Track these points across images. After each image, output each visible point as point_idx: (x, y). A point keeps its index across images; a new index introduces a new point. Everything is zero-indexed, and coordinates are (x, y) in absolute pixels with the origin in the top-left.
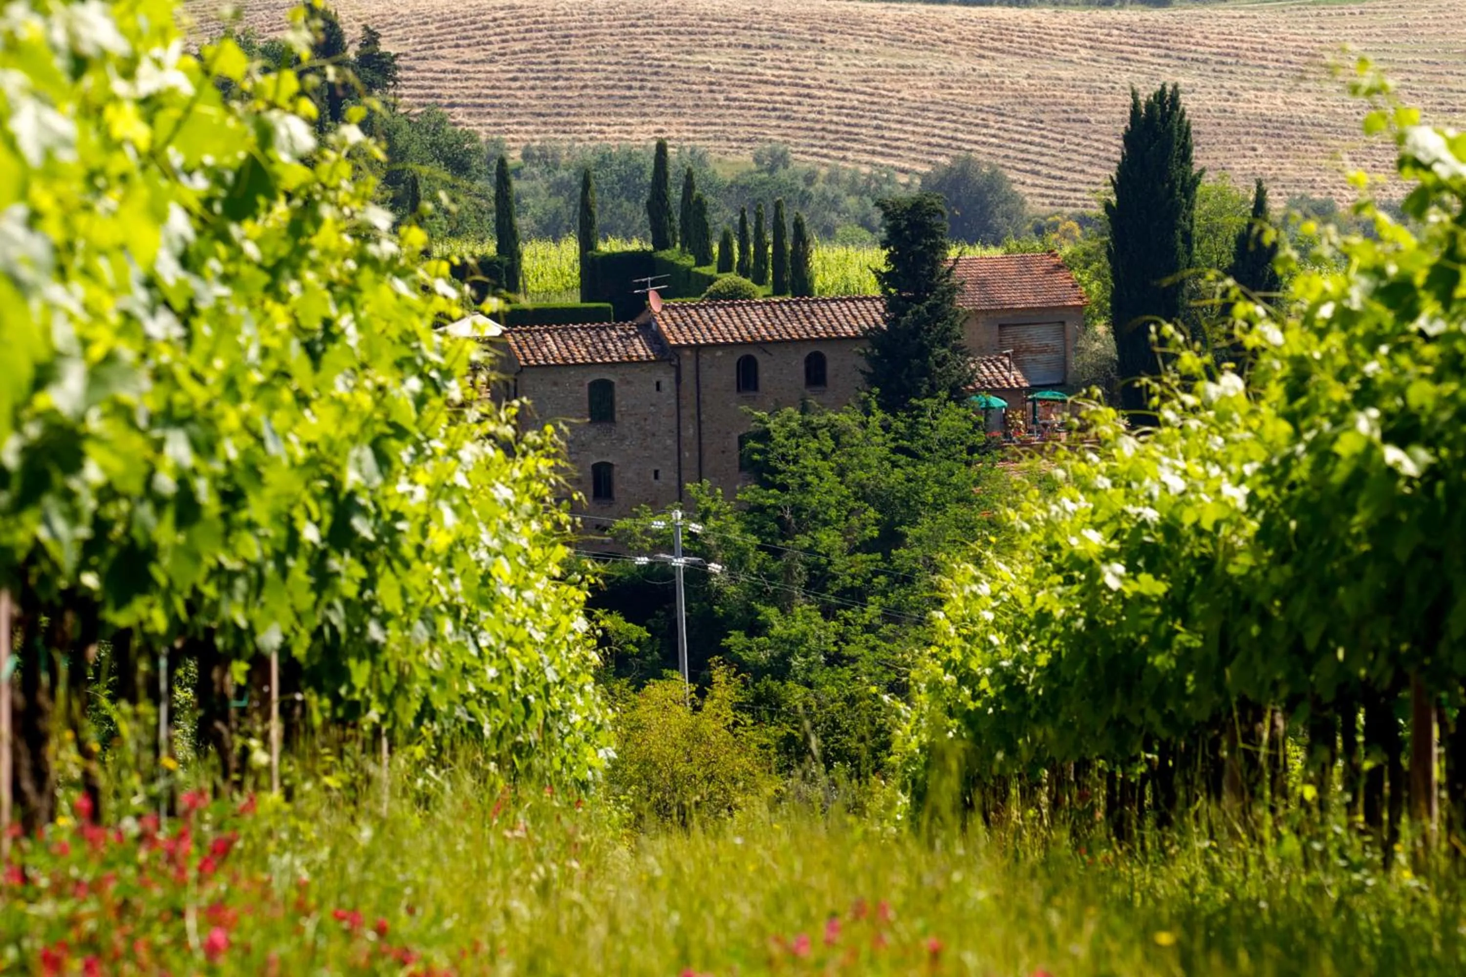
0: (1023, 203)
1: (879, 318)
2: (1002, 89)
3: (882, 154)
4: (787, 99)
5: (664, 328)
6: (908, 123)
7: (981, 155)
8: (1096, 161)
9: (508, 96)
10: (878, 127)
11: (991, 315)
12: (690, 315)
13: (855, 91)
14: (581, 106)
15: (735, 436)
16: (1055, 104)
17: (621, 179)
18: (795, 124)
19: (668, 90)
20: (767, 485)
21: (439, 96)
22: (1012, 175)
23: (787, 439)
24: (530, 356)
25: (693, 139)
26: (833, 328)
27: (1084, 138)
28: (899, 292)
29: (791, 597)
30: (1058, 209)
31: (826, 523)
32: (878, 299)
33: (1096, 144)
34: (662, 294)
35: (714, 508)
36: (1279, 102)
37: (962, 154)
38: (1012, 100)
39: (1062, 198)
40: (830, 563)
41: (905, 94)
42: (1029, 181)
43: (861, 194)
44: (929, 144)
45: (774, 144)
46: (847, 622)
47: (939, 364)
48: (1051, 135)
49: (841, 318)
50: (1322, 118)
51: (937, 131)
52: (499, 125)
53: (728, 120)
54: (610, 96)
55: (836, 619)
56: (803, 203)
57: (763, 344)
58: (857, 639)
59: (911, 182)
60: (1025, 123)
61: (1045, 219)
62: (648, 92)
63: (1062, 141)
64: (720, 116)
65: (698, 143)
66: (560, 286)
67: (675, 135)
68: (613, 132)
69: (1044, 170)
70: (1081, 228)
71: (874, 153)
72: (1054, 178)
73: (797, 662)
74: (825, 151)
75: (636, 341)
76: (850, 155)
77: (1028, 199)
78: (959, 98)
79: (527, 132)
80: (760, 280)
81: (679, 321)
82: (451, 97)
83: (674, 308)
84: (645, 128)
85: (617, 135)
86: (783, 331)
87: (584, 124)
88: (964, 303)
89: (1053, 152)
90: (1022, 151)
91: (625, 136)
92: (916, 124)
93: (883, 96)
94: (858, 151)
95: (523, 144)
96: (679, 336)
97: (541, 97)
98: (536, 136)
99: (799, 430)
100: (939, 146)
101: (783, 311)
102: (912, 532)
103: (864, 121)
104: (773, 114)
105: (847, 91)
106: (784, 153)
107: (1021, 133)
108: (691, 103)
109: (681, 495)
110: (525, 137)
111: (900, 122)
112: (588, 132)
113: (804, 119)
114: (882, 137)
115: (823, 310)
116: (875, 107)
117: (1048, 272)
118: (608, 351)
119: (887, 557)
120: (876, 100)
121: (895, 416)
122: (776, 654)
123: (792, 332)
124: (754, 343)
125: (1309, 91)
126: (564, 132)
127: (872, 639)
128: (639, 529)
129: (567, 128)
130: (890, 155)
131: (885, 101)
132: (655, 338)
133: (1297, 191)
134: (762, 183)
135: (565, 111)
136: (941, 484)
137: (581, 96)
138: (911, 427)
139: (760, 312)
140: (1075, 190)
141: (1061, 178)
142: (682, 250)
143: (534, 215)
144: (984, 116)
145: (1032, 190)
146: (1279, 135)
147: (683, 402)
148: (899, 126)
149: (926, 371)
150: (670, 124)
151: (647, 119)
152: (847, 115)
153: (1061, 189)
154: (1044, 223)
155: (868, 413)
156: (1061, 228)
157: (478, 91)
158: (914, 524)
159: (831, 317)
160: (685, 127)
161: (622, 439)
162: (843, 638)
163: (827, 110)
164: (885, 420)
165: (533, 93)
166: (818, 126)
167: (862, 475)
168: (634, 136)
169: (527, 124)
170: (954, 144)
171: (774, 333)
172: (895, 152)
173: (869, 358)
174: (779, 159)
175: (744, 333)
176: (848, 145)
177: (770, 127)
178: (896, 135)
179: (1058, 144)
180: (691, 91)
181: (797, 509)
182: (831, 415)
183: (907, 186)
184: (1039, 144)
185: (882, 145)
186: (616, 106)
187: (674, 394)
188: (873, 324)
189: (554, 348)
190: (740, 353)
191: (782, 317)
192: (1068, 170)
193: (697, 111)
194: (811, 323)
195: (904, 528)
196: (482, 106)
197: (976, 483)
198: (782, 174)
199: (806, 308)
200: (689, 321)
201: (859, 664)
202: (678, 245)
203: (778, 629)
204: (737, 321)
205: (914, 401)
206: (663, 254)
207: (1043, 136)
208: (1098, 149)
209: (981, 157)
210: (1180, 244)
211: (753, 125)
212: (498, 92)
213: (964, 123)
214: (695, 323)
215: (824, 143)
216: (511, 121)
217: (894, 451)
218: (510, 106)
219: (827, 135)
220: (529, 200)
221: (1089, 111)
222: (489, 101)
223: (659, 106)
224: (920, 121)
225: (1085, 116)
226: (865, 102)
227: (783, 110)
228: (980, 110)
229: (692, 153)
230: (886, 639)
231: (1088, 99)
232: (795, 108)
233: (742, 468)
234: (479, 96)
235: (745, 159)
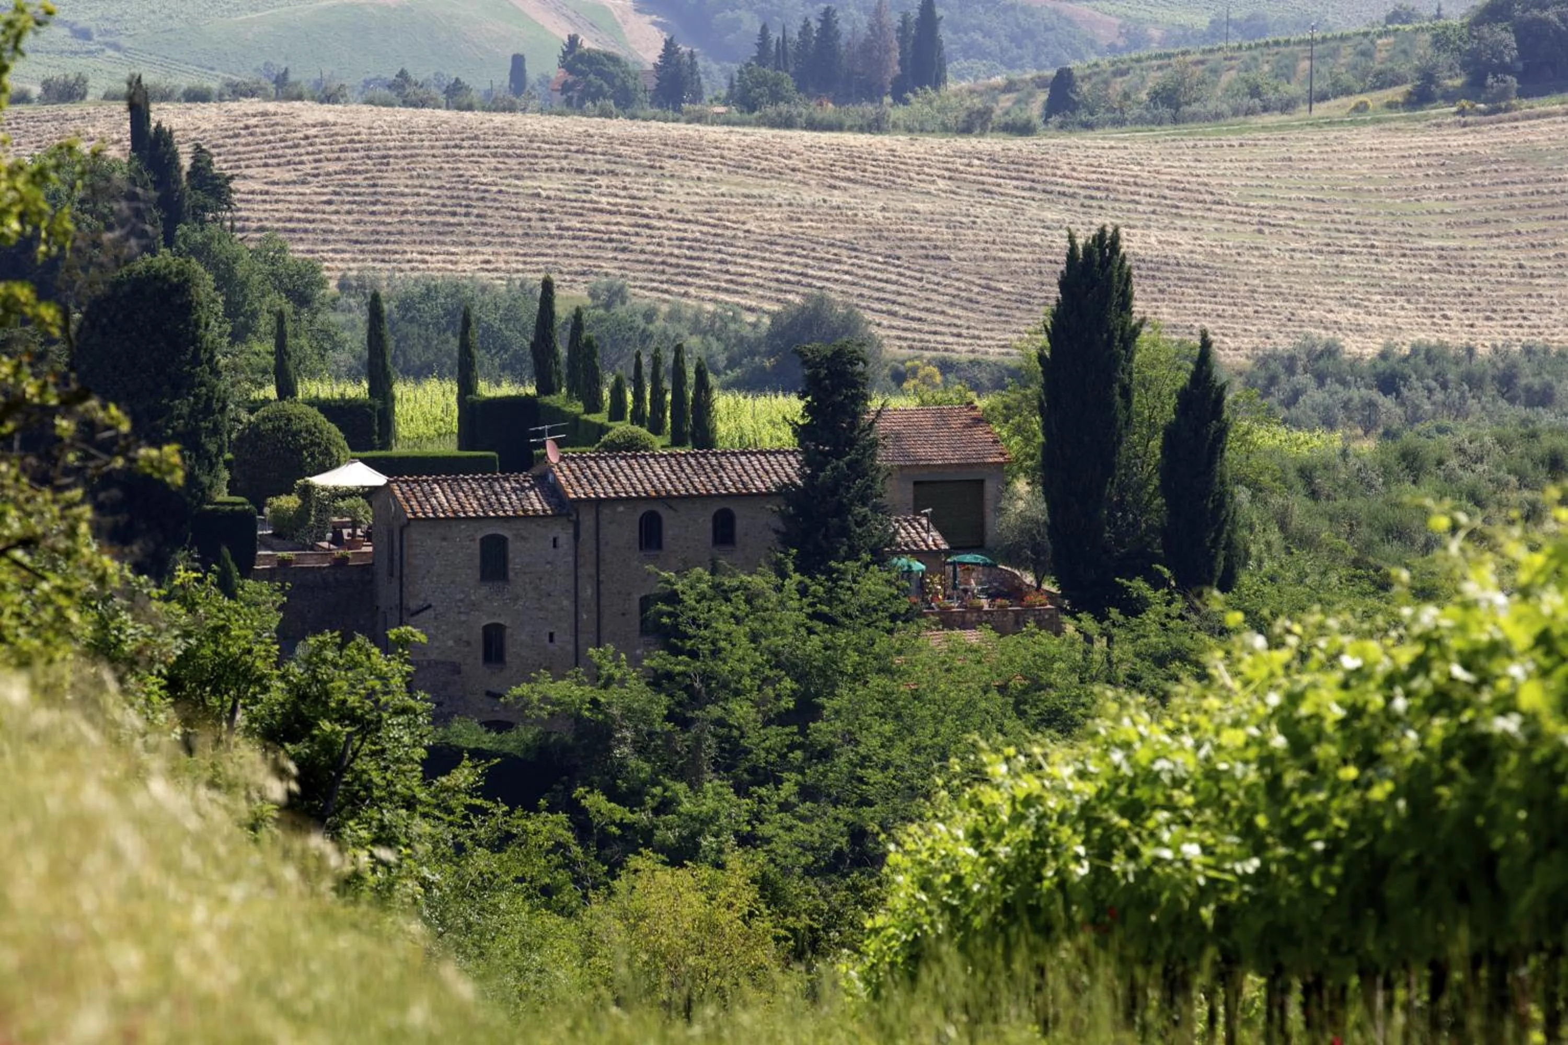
0: (880, 346)
1: (792, 474)
2: (855, 222)
3: (726, 291)
4: (625, 229)
5: (563, 480)
6: (754, 257)
7: (835, 294)
8: (957, 301)
9: (322, 220)
10: (722, 262)
11: (906, 471)
12: (589, 467)
13: (697, 222)
14: (401, 233)
15: (636, 597)
16: (912, 239)
17: (447, 312)
18: (632, 257)
19: (495, 218)
20: (675, 651)
21: (247, 219)
22: (868, 316)
23: (698, 602)
24: (417, 508)
25: (522, 271)
26: (743, 483)
27: (944, 276)
28: (817, 446)
29: (699, 772)
30: (918, 353)
31: (737, 693)
32: (792, 453)
33: (957, 284)
34: (560, 444)
35: (618, 675)
36: (1153, 240)
37: (816, 292)
38: (866, 234)
39: (921, 341)
40: (742, 736)
41: (751, 226)
42: (885, 323)
43: (704, 333)
44: (777, 280)
45: (611, 278)
46: (761, 800)
47: (859, 524)
48: (908, 273)
49: (751, 472)
50: (1200, 259)
51: (786, 267)
52: (312, 252)
53: (561, 251)
54: (433, 223)
55: (750, 796)
56: (643, 342)
57: (668, 500)
58: (771, 818)
59: (759, 320)
60: (880, 259)
61: (903, 362)
62: (473, 219)
63: (921, 280)
64: (551, 246)
65: (529, 276)
66: (432, 432)
67: (503, 266)
68: (436, 262)
69: (902, 311)
70: (943, 373)
71: (718, 289)
72: (913, 319)
73: (707, 842)
74: (665, 286)
75: (532, 493)
76: (692, 290)
77: (885, 341)
78: (809, 231)
79: (342, 260)
80: (656, 428)
81: (578, 473)
82: (260, 220)
83: (572, 459)
84: (471, 258)
85: (440, 265)
86: (689, 486)
87: (405, 252)
88: (883, 458)
89: (910, 291)
90: (878, 290)
91: (450, 266)
92: (764, 259)
93: (727, 228)
94: (701, 287)
95: (339, 274)
96: (579, 490)
97: (358, 222)
98: (352, 265)
99: (710, 593)
100: (788, 282)
101: (689, 464)
102: (830, 704)
103: (706, 255)
104: (609, 245)
105: (689, 221)
106: (622, 288)
107: (876, 270)
108: (520, 232)
109: (578, 658)
110: (341, 265)
111: (746, 256)
112: (409, 261)
113: (643, 252)
114: (727, 272)
115: (732, 464)
116: (720, 240)
117: (967, 426)
118: (501, 504)
119: (803, 732)
120: (719, 231)
121: (813, 578)
122: (685, 833)
123: (699, 486)
124: (659, 498)
125: (1185, 229)
126: (383, 261)
127: (788, 820)
128: (536, 696)
129: (386, 257)
130: (736, 292)
131: (729, 233)
132: (552, 492)
133: (1174, 337)
134: (600, 320)
135: (384, 238)
136: (861, 652)
137: (401, 222)
138: (829, 591)
139: (665, 465)
140: (935, 333)
141: (920, 320)
142: (569, 395)
143: (352, 350)
144: (836, 251)
145: (888, 332)
146: (1154, 277)
147: (581, 561)
148: (745, 261)
149: (845, 531)
150: (498, 254)
151: (473, 249)
152: (689, 248)
153: (920, 331)
154: (902, 368)
155: (783, 575)
156: (921, 373)
157: (289, 214)
158: (831, 695)
159: (741, 471)
160: (514, 258)
161: (516, 598)
162: (757, 817)
163: (667, 242)
164: (800, 582)
165: (350, 218)
166: (659, 259)
167: (777, 641)
168: (460, 267)
169: (343, 251)
170: (805, 281)
171: (680, 487)
172: (741, 288)
173: (783, 516)
174: (615, 294)
175: (648, 486)
176: (690, 280)
177: (606, 259)
178: (742, 269)
179: (916, 283)
180: (519, 219)
181: (707, 677)
182: (744, 577)
183: (755, 326)
184: (896, 283)
185: (727, 281)
186: (439, 233)
187: (572, 552)
188: (786, 480)
189: (444, 500)
190: (642, 509)
191: (688, 470)
192: (928, 310)
193: (527, 240)
194: (720, 478)
195: (822, 700)
196: (293, 231)
197: (899, 652)
198: (620, 310)
199: (714, 461)
200: (588, 472)
201: (773, 845)
202: (563, 390)
203: (686, 806)
204: (640, 474)
205: (833, 564)
206: (547, 400)
207: (900, 274)
208: (959, 289)
209: (833, 295)
210: (1118, 398)
211: (588, 257)
212: (311, 216)
213: (814, 258)
214: (595, 475)
215: (664, 277)
216: (326, 248)
217: (811, 617)
218: (325, 231)
219: (667, 269)
220: (347, 335)
221: (949, 247)
222: (302, 225)
223: (486, 234)
224: (767, 255)
225: (945, 252)
226: (708, 233)
227: (620, 241)
228: (832, 245)
229: (522, 285)
230: (803, 819)
231: (947, 235)
232: (633, 239)
233: (644, 632)
234: (290, 220)
235: (579, 293)
